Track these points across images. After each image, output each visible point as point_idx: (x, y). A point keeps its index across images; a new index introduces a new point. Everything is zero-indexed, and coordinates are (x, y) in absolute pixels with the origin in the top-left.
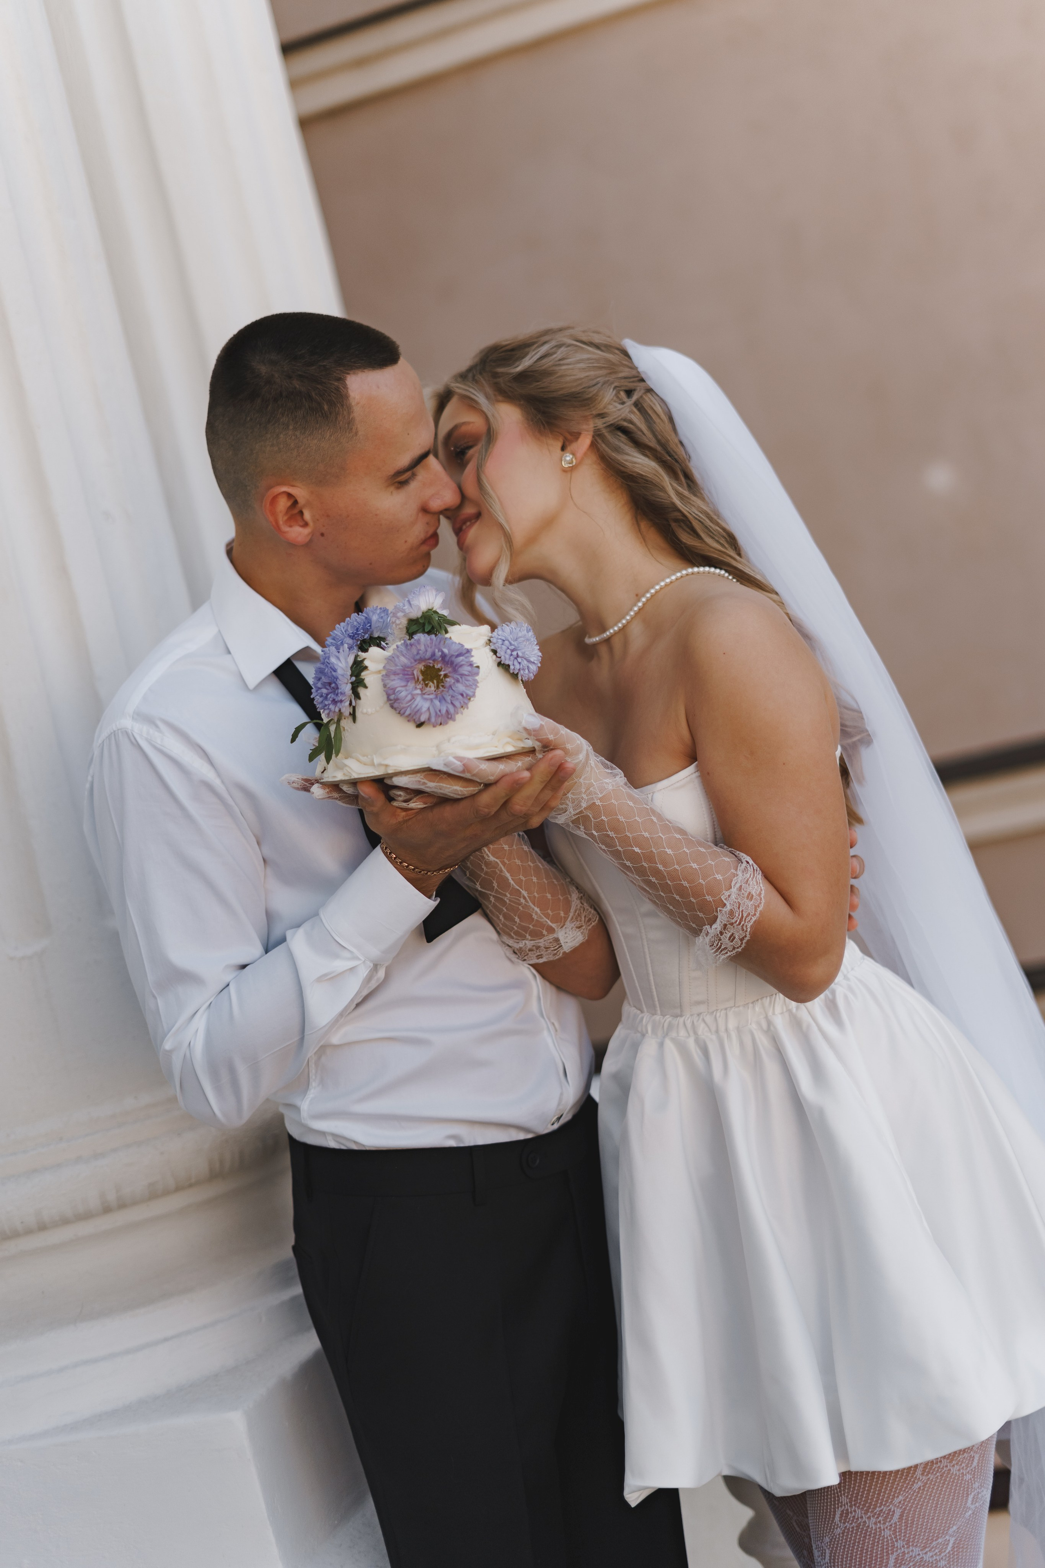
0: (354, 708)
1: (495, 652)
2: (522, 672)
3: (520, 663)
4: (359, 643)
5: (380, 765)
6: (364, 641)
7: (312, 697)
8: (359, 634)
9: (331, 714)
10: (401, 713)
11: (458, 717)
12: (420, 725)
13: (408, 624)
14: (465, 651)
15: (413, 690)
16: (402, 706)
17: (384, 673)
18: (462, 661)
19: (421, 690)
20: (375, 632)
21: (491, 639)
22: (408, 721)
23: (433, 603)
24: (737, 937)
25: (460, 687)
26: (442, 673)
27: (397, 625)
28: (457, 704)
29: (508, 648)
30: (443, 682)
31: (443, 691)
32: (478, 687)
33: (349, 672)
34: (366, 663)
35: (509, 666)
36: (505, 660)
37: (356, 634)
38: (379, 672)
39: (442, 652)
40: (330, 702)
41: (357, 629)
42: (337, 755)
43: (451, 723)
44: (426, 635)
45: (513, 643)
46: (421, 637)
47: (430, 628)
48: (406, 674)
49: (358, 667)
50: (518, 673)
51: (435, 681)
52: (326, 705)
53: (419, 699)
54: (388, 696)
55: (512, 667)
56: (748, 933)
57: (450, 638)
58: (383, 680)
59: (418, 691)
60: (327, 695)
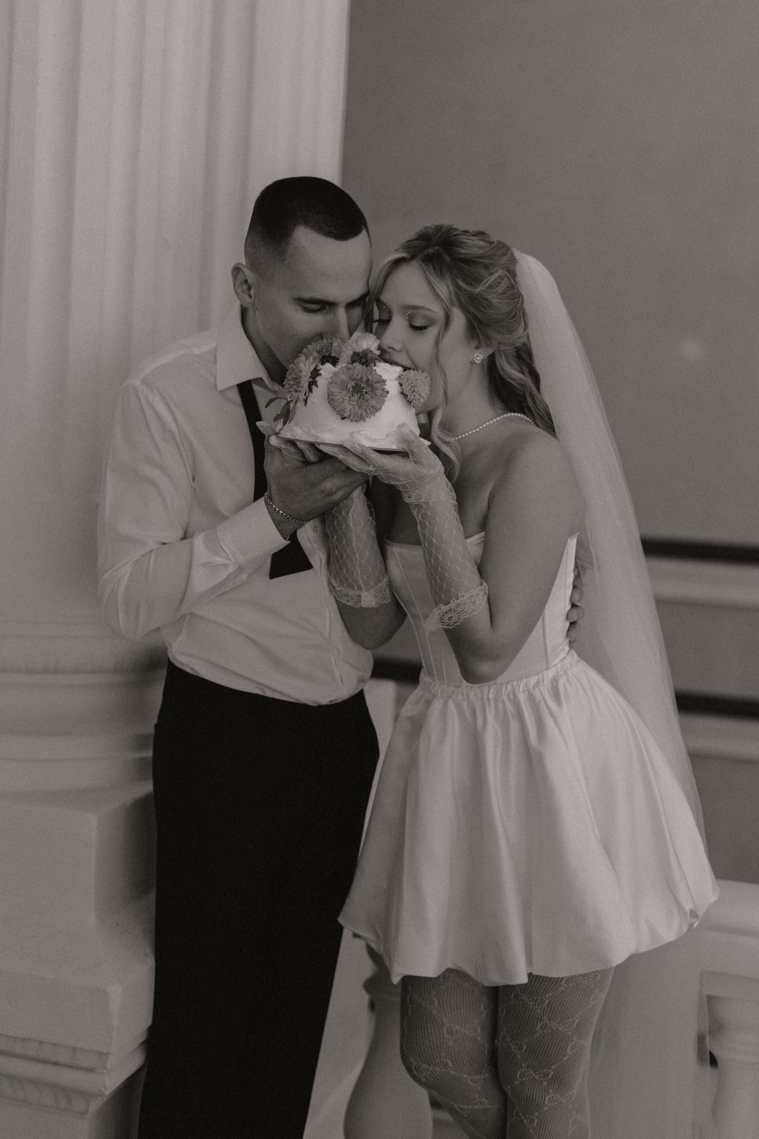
0: (307, 397)
1: (401, 385)
2: (414, 401)
3: (414, 396)
4: (321, 357)
5: (314, 435)
6: (324, 357)
7: (284, 383)
8: (322, 352)
9: (292, 398)
10: (334, 408)
11: (367, 419)
12: (343, 418)
13: (353, 354)
14: (381, 381)
15: (344, 397)
16: (335, 404)
17: (330, 381)
18: (379, 386)
19: (349, 397)
20: (333, 353)
21: (401, 376)
22: (337, 414)
23: (371, 346)
24: (453, 620)
25: (373, 402)
26: (364, 391)
27: (345, 353)
28: (368, 412)
29: (409, 385)
30: (364, 396)
31: (362, 401)
32: (384, 404)
33: (310, 375)
34: (322, 372)
35: (407, 395)
36: (406, 391)
37: (321, 351)
38: (327, 379)
39: (368, 378)
40: (293, 390)
41: (323, 348)
42: (290, 423)
43: (362, 422)
44: (361, 365)
45: (413, 382)
46: (357, 365)
47: (365, 361)
48: (344, 386)
49: (316, 373)
50: (412, 401)
51: (359, 394)
52: (290, 391)
53: (346, 402)
54: (329, 395)
55: (409, 397)
56: (460, 621)
57: (375, 370)
58: (328, 385)
59: (347, 398)
60: (293, 385)
